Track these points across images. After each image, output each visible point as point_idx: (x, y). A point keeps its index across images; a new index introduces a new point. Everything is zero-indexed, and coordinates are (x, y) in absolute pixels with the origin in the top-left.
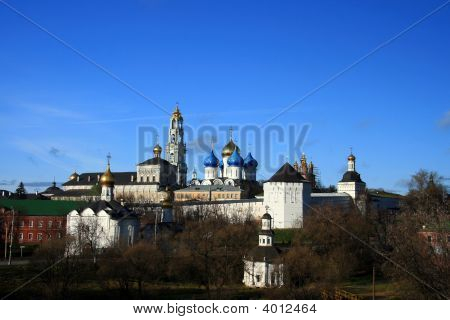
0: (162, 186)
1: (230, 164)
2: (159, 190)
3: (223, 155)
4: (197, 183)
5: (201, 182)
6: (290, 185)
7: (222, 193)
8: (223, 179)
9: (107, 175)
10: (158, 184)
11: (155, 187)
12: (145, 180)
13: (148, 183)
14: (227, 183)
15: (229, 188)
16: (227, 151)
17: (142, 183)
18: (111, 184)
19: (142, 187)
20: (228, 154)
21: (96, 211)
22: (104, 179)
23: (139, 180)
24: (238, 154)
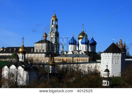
0: (47, 55)
1: (82, 43)
2: (46, 56)
3: (79, 39)
4: (65, 53)
5: (67, 52)
6: (115, 54)
7: (79, 58)
8: (79, 51)
9: (22, 48)
10: (45, 53)
11: (44, 55)
12: (38, 51)
13: (40, 53)
14: (80, 53)
15: (82, 55)
16: (81, 37)
17: (37, 53)
18: (24, 53)
19: (37, 55)
20: (81, 38)
21: (17, 67)
22: (21, 50)
23: (35, 51)
24: (86, 38)
